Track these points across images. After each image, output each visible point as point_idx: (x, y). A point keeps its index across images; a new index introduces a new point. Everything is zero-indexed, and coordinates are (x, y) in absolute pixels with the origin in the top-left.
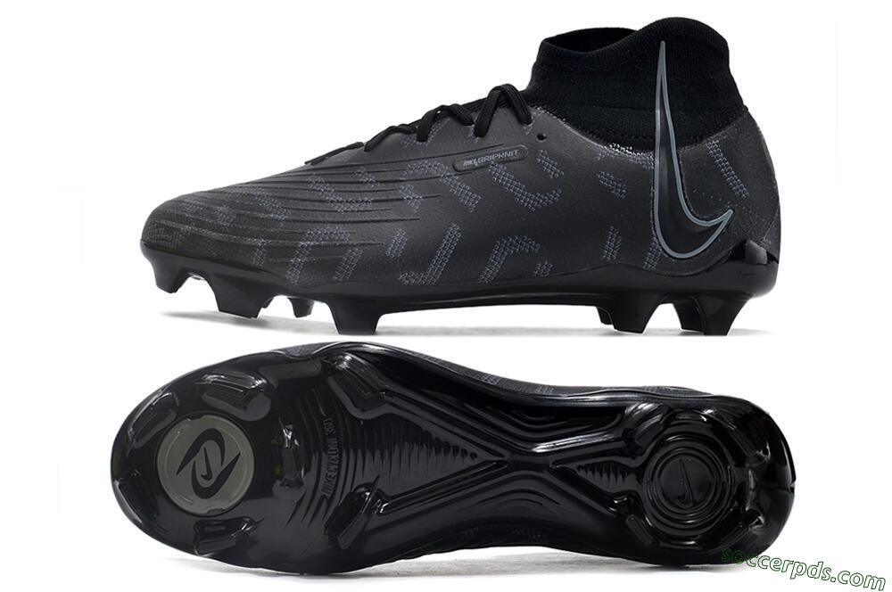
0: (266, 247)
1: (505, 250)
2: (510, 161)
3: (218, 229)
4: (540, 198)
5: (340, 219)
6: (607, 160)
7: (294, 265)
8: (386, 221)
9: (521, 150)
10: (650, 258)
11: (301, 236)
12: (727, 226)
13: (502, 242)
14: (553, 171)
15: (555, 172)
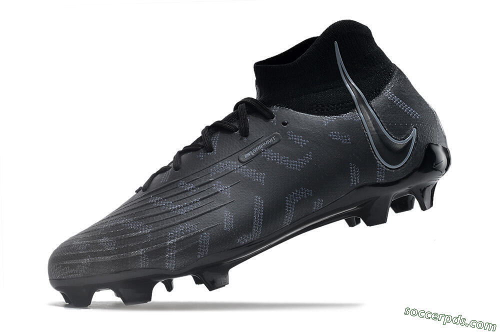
0: (146, 253)
1: (293, 201)
2: (273, 145)
3: (108, 253)
4: (301, 161)
5: (186, 219)
6: (330, 124)
7: (169, 258)
8: (215, 209)
9: (277, 136)
10: (379, 174)
11: (165, 239)
12: (417, 139)
13: (289, 197)
14: (301, 142)
15: (303, 142)
